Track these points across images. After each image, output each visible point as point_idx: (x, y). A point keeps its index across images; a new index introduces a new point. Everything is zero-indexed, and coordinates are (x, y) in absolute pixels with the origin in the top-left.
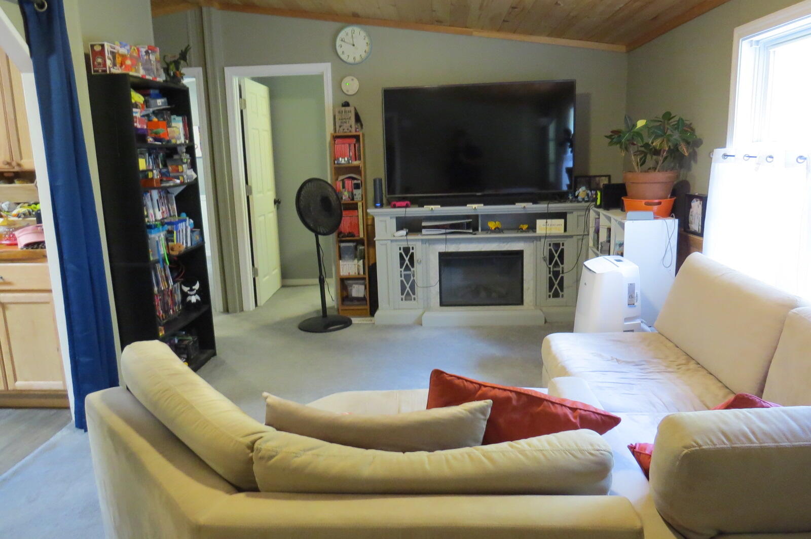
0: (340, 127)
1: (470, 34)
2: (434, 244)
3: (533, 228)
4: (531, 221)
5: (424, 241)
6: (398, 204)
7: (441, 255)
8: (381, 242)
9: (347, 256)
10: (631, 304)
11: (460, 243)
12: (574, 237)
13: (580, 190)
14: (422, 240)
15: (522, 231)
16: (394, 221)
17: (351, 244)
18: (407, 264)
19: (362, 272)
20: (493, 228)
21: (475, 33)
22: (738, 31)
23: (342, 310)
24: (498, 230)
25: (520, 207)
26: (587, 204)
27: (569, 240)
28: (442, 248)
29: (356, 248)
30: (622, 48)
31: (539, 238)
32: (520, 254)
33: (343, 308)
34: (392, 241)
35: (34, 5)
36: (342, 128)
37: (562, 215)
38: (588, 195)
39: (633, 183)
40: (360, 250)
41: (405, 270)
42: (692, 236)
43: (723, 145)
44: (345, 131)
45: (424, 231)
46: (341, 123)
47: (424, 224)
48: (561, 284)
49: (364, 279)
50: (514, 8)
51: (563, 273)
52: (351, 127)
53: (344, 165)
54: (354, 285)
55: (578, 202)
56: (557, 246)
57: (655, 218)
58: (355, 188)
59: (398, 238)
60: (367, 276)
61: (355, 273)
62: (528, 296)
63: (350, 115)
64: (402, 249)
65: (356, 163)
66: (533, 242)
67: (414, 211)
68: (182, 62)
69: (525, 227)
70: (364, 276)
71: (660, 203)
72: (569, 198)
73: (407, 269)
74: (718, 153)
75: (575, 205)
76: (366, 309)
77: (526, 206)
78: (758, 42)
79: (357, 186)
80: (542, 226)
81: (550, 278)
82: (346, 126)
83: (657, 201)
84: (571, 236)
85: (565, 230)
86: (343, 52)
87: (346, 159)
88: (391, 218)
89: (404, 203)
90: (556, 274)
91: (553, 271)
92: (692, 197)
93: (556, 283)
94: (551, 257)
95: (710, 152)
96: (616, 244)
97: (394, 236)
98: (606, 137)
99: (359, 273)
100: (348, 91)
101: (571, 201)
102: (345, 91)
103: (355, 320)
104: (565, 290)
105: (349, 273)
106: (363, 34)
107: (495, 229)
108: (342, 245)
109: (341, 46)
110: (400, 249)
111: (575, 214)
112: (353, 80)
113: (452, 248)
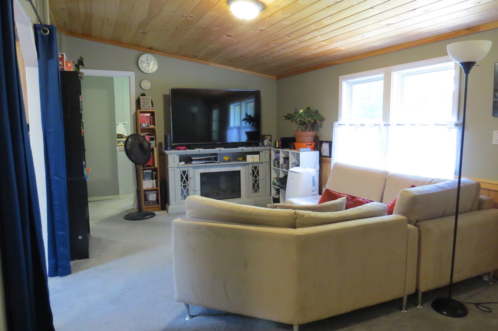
0: (143, 106)
1: (208, 64)
2: (198, 169)
3: (245, 159)
4: (243, 156)
5: (194, 167)
6: (181, 148)
7: (202, 175)
8: (172, 168)
9: (147, 178)
10: (314, 185)
11: (211, 168)
12: (264, 163)
13: (265, 141)
14: (192, 167)
15: (239, 161)
16: (178, 157)
17: (150, 171)
18: (185, 180)
19: (155, 187)
20: (227, 160)
21: (210, 64)
22: (341, 78)
23: (145, 208)
24: (229, 161)
25: (241, 149)
26: (270, 147)
27: (262, 165)
28: (203, 171)
29: (152, 173)
30: (274, 78)
31: (248, 164)
32: (239, 172)
33: (146, 207)
34: (177, 167)
35: (41, 31)
36: (144, 107)
37: (257, 153)
38: (268, 143)
39: (300, 136)
40: (154, 174)
41: (184, 183)
42: (324, 158)
43: (337, 121)
44: (146, 109)
45: (193, 162)
46: (144, 105)
47: (193, 158)
48: (258, 186)
49: (157, 190)
50: (242, 56)
51: (259, 180)
52: (149, 107)
53: (145, 128)
54: (150, 194)
55: (265, 146)
56: (255, 168)
57: (311, 151)
58: (151, 140)
59: (180, 166)
60: (159, 188)
61: (151, 187)
62: (243, 193)
63: (149, 100)
64: (182, 172)
65: (152, 126)
66: (245, 166)
67: (189, 152)
68: (81, 66)
69: (241, 159)
70: (157, 188)
71: (311, 145)
72: (260, 145)
73: (185, 182)
74: (336, 124)
75: (263, 148)
76: (159, 207)
77: (244, 149)
78: (348, 82)
79: (152, 139)
80: (249, 158)
81: (253, 183)
82: (146, 106)
83: (309, 144)
84: (262, 163)
85: (260, 160)
86: (142, 67)
87: (147, 124)
88: (177, 155)
89: (184, 148)
90: (256, 181)
91: (255, 180)
92: (322, 142)
93: (256, 185)
94: (253, 172)
95: (332, 123)
96: (292, 163)
97: (178, 165)
98: (284, 117)
99: (153, 187)
100: (145, 88)
101: (261, 146)
102: (143, 88)
103: (156, 213)
104: (260, 189)
105: (148, 188)
106: (153, 58)
107: (228, 160)
108: (145, 171)
109: (141, 64)
110: (181, 172)
111: (264, 152)
112: (147, 82)
113: (208, 170)
